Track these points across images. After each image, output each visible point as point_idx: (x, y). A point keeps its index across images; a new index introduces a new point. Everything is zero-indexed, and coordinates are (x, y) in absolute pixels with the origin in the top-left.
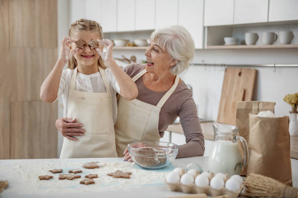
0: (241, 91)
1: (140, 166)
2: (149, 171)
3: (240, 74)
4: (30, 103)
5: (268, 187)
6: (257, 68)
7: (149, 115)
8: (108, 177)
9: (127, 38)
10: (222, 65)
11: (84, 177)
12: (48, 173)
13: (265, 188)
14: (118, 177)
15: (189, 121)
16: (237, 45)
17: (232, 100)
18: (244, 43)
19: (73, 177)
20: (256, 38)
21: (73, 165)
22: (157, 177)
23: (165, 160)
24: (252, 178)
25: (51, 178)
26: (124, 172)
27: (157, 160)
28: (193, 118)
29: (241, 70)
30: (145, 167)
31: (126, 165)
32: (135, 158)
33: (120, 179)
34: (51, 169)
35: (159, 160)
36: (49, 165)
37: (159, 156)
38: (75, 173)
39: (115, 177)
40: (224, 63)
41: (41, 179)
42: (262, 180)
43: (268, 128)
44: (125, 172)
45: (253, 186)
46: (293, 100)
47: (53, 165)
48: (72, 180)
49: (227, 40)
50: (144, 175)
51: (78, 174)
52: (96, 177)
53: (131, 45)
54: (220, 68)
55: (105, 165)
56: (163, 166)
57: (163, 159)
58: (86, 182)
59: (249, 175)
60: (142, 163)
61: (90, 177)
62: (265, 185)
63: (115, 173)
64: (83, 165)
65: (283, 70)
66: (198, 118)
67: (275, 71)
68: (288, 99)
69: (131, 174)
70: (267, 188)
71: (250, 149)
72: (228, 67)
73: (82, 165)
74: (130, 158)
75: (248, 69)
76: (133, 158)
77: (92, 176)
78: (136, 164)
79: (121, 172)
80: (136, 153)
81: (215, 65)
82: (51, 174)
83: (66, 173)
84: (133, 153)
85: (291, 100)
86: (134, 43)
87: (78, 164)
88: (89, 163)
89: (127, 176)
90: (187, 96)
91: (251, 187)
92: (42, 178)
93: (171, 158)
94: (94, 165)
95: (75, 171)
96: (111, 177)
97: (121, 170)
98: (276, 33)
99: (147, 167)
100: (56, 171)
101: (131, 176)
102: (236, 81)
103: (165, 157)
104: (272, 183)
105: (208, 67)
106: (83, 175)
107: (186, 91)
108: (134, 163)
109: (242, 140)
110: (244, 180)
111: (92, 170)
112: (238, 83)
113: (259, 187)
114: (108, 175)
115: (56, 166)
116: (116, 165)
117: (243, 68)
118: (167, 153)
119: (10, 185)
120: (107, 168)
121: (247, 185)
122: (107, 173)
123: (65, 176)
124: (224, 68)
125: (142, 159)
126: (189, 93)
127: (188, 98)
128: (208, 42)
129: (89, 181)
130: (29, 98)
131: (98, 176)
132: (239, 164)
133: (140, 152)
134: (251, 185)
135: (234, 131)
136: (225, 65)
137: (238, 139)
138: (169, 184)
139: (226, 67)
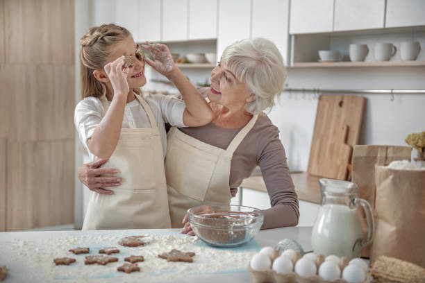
0: (343, 128)
1: (206, 242)
2: (220, 251)
3: (341, 104)
4: (35, 144)
5: (409, 278)
6: (366, 96)
7: (216, 163)
8: (159, 259)
9: (176, 52)
10: (314, 91)
11: (123, 259)
12: (67, 254)
13: (403, 279)
14: (175, 261)
15: (275, 173)
16: (336, 61)
17: (330, 142)
18: (347, 59)
19: (107, 260)
20: (365, 52)
21: (104, 240)
22: (234, 260)
23: (244, 232)
24: (383, 264)
25: (73, 261)
26: (183, 251)
27: (232, 233)
28: (281, 169)
29: (343, 97)
30: (214, 243)
31: (185, 241)
32: (199, 230)
33: (178, 264)
34: (72, 248)
35: (235, 233)
36: (68, 241)
37: (235, 227)
38: (110, 253)
39: (171, 260)
40: (317, 88)
41: (57, 264)
42: (398, 267)
43: (406, 187)
44: (186, 252)
45: (384, 276)
46: (420, 141)
47: (75, 241)
48: (105, 264)
49: (323, 55)
50: (214, 257)
51: (113, 256)
52: (141, 260)
53: (183, 61)
54: (312, 95)
55: (154, 241)
56: (241, 242)
57: (242, 231)
58: (127, 268)
59: (378, 259)
60: (209, 237)
61: (132, 260)
62: (403, 275)
63: (170, 253)
64: (121, 241)
65: (404, 98)
66: (287, 168)
67: (392, 100)
68: (413, 140)
69: (193, 254)
70: (406, 279)
71: (377, 217)
72: (323, 95)
73: (119, 240)
74: (191, 230)
75: (353, 97)
76: (196, 231)
77: (136, 259)
78: (199, 238)
79: (179, 251)
80: (200, 223)
81: (304, 91)
82: (72, 256)
83: (95, 254)
84: (195, 222)
85: (418, 142)
86: (186, 58)
87: (112, 239)
88: (129, 238)
89: (189, 258)
90: (272, 135)
91: (381, 277)
92: (59, 262)
93: (253, 231)
94: (136, 241)
95: (109, 250)
96: (164, 261)
97: (179, 249)
98: (396, 44)
99: (218, 244)
100: (80, 250)
101: (194, 258)
102: (335, 114)
103: (243, 230)
104: (414, 271)
105: (293, 95)
106: (121, 257)
107: (270, 129)
108: (196, 238)
109: (364, 205)
110: (370, 267)
111: (135, 248)
112: (339, 117)
113: (394, 277)
114: (160, 256)
115: (79, 242)
116: (170, 240)
117: (346, 95)
118: (246, 223)
119: (10, 273)
120: (157, 245)
121: (376, 274)
122: (157, 254)
123: (94, 259)
124: (317, 95)
125: (210, 231)
126: (274, 131)
127: (273, 139)
128: (295, 57)
129: (132, 267)
130: (33, 138)
131: (145, 257)
132: (359, 241)
133: (206, 221)
134: (382, 275)
135: (351, 190)
136: (318, 91)
137: (358, 202)
138: (254, 272)
139: (320, 94)
